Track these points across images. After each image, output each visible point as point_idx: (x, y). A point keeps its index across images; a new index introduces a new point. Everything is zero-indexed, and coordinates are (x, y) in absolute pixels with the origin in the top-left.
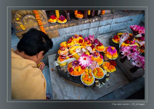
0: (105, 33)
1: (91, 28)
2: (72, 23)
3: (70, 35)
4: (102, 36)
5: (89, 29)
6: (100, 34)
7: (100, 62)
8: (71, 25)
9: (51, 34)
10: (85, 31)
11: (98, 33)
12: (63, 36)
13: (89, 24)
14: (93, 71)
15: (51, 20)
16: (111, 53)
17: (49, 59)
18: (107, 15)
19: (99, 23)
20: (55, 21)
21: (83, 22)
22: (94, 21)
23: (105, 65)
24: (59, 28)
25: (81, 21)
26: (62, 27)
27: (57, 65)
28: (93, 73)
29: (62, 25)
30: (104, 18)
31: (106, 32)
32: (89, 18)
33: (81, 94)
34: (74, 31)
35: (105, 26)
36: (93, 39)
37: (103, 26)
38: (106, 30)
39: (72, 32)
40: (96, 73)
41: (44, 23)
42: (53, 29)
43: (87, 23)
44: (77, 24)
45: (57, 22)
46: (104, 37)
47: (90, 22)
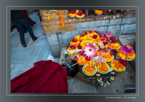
0: (131, 34)
1: (111, 25)
2: (89, 18)
3: (86, 30)
4: (126, 36)
5: (108, 26)
6: (122, 34)
7: (108, 59)
8: (88, 20)
9: (68, 27)
10: (103, 28)
11: (121, 32)
12: (79, 31)
13: (108, 21)
14: (97, 64)
15: (71, 14)
16: (125, 52)
17: (62, 50)
18: (133, 12)
19: (122, 21)
20: (74, 15)
21: (101, 18)
22: (114, 17)
23: (113, 63)
24: (76, 22)
25: (99, 17)
26: (79, 22)
27: (66, 53)
28: (97, 66)
29: (79, 19)
30: (128, 16)
31: (131, 32)
32: (108, 15)
33: (82, 89)
34: (91, 27)
35: (129, 24)
36: (109, 37)
37: (127, 24)
38: (131, 29)
39: (88, 28)
40: (99, 67)
41: (64, 16)
42: (71, 22)
43: (106, 19)
44: (95, 20)
45: (75, 17)
46: (129, 38)
47: (109, 19)
